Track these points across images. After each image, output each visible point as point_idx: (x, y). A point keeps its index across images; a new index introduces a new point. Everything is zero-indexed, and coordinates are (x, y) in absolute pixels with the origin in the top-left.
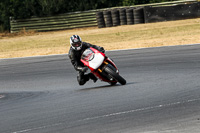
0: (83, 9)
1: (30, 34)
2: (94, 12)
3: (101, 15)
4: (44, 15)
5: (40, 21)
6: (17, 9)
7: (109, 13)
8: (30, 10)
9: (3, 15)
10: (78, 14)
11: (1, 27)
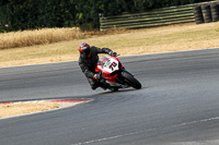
0: (179, 4)
1: (120, 32)
2: (191, 6)
3: (199, 9)
4: (137, 11)
5: (131, 18)
6: (106, 5)
7: (208, 8)
8: (120, 6)
9: (92, 12)
10: (174, 9)
11: (90, 25)
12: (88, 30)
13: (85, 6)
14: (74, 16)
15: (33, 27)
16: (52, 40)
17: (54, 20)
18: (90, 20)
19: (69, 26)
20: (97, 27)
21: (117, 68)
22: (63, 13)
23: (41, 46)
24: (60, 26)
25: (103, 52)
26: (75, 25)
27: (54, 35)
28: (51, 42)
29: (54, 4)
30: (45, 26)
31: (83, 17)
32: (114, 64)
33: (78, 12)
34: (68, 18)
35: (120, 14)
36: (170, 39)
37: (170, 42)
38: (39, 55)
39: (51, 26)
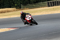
0: (43, 1)
1: (27, 9)
2: (46, 2)
3: (48, 3)
4: (31, 3)
5: (30, 5)
6: (23, 2)
7: (51, 2)
8: (27, 2)
9: (19, 4)
11: (18, 7)
12: (18, 9)
13: (17, 2)
14: (14, 5)
15: (3, 8)
16: (8, 11)
17: (9, 6)
18: (19, 6)
19: (13, 8)
20: (20, 8)
21: (31, 19)
22: (11, 4)
23: (5, 13)
24: (10, 8)
25: (27, 14)
26: (14, 7)
27: (9, 10)
28: (8, 12)
29: (9, 1)
30: (6, 8)
31: (17, 5)
32: (30, 18)
33: (15, 4)
34: (13, 6)
35: (27, 4)
36: (41, 11)
37: (40, 12)
38: (5, 16)
39: (8, 8)
